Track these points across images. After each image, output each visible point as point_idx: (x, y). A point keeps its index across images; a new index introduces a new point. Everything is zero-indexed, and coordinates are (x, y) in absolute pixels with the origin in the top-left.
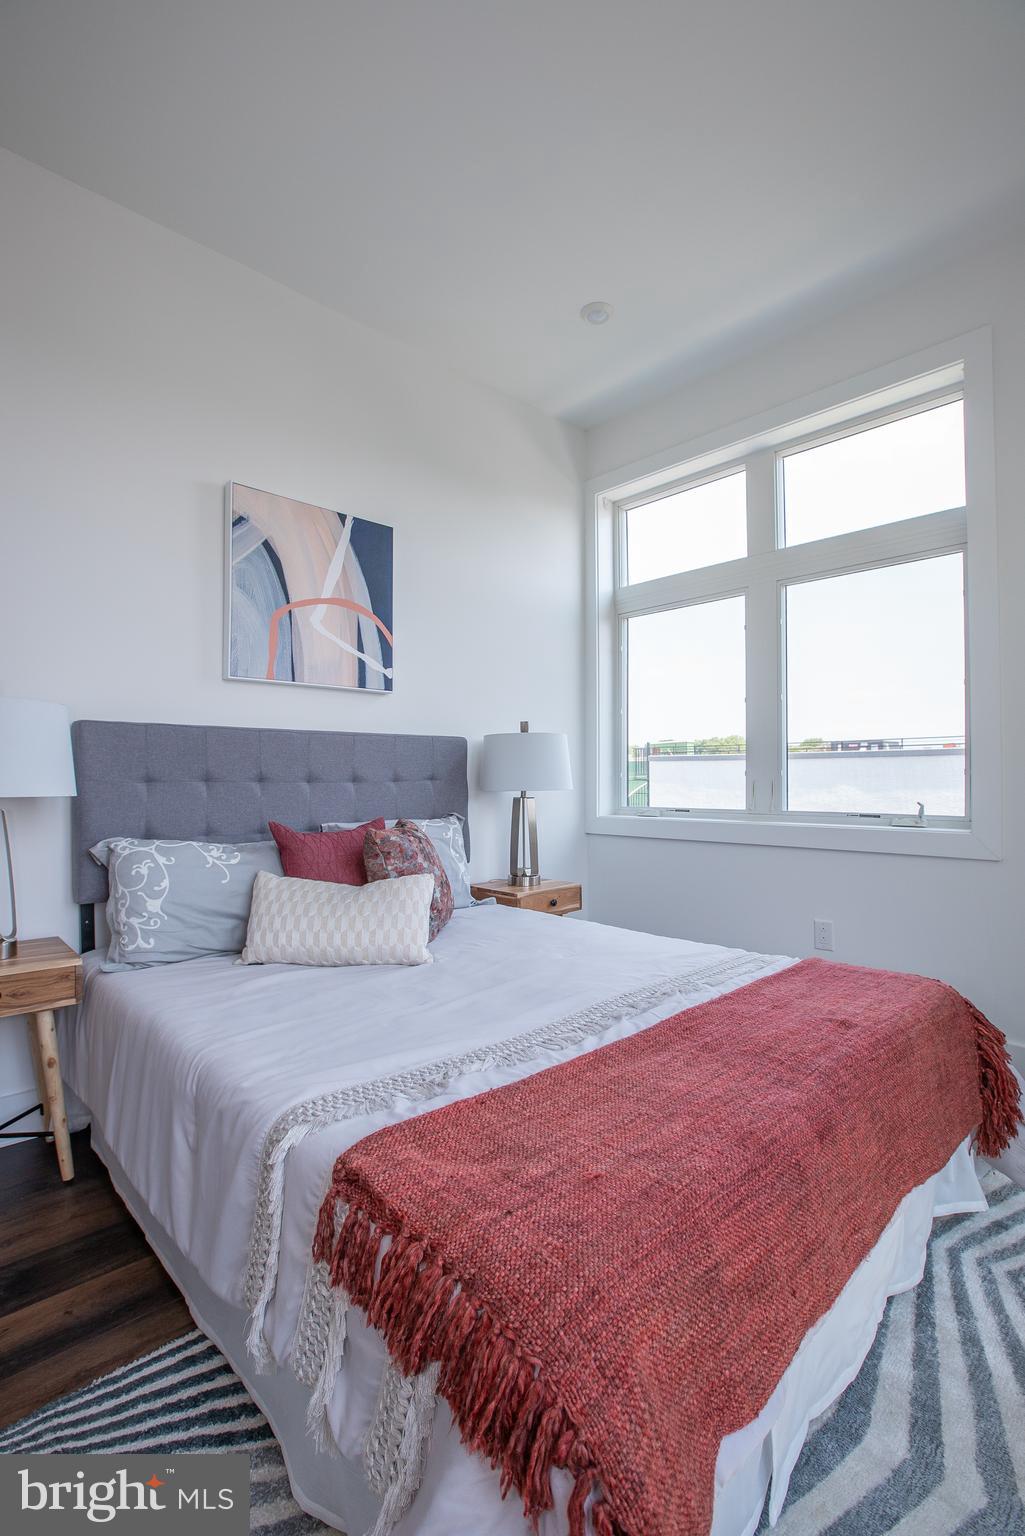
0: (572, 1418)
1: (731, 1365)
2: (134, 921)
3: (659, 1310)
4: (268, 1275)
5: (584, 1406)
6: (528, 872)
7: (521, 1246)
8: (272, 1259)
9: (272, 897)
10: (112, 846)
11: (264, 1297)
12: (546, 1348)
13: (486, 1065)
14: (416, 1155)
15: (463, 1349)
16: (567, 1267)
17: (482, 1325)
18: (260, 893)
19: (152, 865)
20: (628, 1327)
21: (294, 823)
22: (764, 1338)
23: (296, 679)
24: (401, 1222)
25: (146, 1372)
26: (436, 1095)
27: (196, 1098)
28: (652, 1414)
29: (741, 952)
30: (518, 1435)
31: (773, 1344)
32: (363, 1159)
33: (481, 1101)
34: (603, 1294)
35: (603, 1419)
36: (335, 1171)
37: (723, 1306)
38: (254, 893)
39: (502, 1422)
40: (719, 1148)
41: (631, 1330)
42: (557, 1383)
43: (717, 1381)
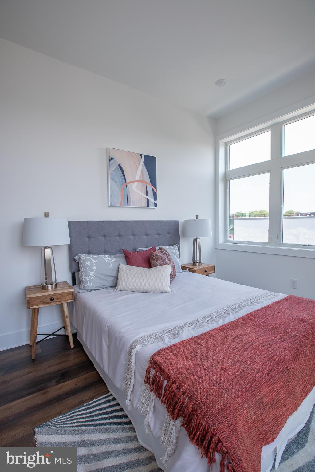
0: (221, 440)
1: (266, 426)
2: (87, 278)
3: (245, 411)
4: (131, 384)
5: (225, 437)
6: (198, 261)
7: (205, 388)
8: (132, 380)
9: (124, 272)
10: (80, 257)
11: (130, 390)
12: (213, 419)
13: (190, 328)
14: (172, 357)
15: (189, 416)
16: (218, 396)
17: (195, 410)
18: (121, 270)
19: (91, 262)
20: (236, 415)
21: (129, 249)
22: (276, 419)
23: (129, 205)
24: (170, 377)
25: (97, 403)
26: (176, 337)
27: (108, 333)
28: (243, 440)
29: (268, 291)
30: (206, 442)
31: (279, 421)
32: (158, 357)
33: (190, 340)
34: (229, 405)
35: (230, 441)
36: (150, 360)
37: (264, 409)
38: (119, 270)
39: (201, 438)
40: (262, 361)
41: (237, 416)
42: (217, 429)
43: (262, 430)
